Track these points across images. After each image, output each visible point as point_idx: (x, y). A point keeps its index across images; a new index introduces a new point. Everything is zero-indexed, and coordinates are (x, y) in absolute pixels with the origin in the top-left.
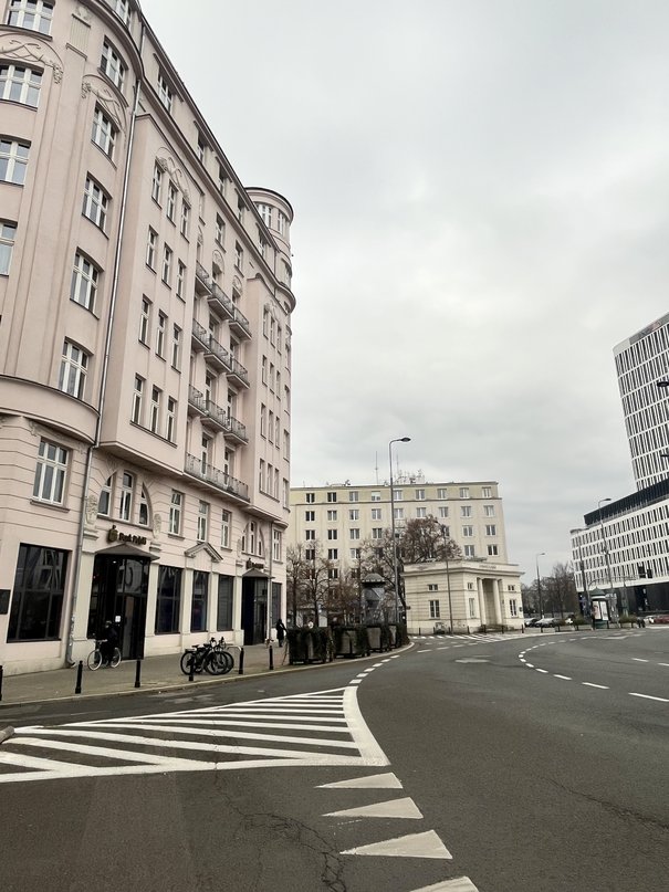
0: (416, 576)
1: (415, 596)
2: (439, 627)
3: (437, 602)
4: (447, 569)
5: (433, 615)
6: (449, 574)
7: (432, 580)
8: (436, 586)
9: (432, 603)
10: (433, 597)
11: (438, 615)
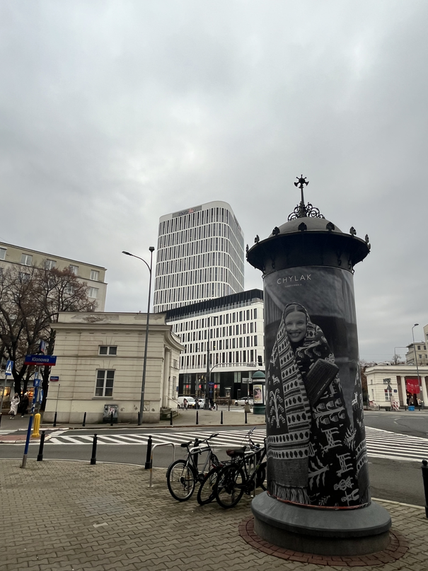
0: (80, 331)
1: (72, 361)
2: (112, 410)
3: (111, 373)
4: (148, 325)
5: (99, 392)
6: (147, 332)
7: (109, 340)
8: (114, 349)
9: (101, 373)
10: (106, 364)
11: (109, 392)
